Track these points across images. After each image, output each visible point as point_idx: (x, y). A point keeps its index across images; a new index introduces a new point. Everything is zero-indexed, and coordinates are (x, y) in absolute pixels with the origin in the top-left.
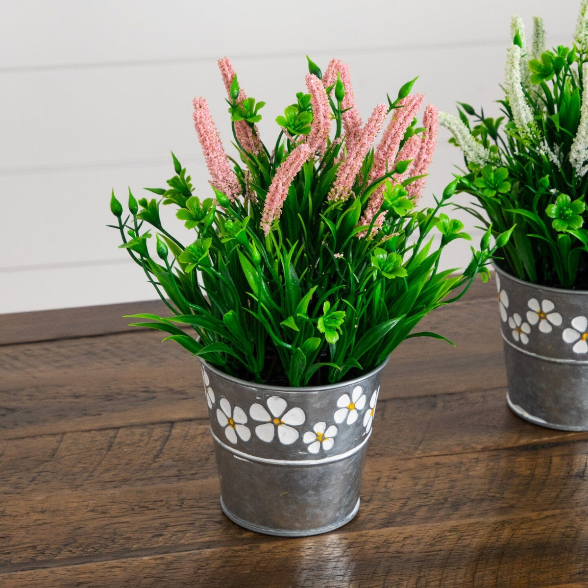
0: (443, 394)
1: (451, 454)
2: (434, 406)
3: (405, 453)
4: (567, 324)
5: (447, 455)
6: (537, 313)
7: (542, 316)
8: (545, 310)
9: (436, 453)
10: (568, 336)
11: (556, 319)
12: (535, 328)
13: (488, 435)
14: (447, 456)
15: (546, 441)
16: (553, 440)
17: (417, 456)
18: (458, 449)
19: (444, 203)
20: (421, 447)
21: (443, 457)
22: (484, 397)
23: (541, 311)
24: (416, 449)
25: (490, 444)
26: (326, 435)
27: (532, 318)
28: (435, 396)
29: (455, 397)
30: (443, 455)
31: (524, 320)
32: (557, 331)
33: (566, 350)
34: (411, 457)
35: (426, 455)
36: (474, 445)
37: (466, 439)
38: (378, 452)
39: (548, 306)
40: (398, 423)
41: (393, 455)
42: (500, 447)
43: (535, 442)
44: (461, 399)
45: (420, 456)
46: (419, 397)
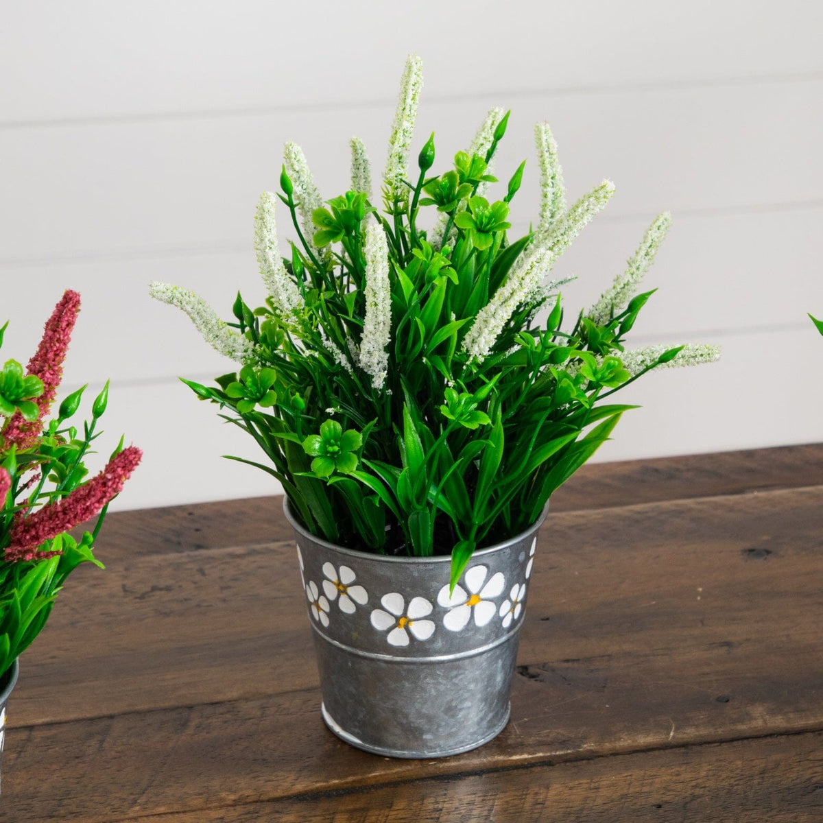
0: (205, 704)
1: (184, 812)
2: (184, 725)
3: (114, 810)
4: (375, 604)
5: (177, 812)
6: (335, 584)
7: (342, 589)
8: (345, 581)
9: (162, 809)
10: (378, 621)
11: (360, 595)
12: (334, 604)
13: (252, 775)
14: (176, 815)
15: (335, 784)
16: (347, 783)
17: (131, 815)
18: (197, 802)
20: (142, 800)
21: (170, 816)
22: (263, 708)
23: (339, 583)
24: (135, 802)
25: (249, 792)
27: (331, 591)
28: (190, 707)
29: (220, 709)
30: (172, 813)
31: (321, 593)
32: (363, 613)
33: (378, 641)
34: (122, 817)
35: (147, 812)
36: (223, 795)
37: (216, 783)
38: (75, 809)
39: (347, 575)
40: (120, 757)
41: (96, 814)
42: (263, 798)
43: (317, 788)
44: (229, 712)
45: (135, 815)
46: (165, 710)
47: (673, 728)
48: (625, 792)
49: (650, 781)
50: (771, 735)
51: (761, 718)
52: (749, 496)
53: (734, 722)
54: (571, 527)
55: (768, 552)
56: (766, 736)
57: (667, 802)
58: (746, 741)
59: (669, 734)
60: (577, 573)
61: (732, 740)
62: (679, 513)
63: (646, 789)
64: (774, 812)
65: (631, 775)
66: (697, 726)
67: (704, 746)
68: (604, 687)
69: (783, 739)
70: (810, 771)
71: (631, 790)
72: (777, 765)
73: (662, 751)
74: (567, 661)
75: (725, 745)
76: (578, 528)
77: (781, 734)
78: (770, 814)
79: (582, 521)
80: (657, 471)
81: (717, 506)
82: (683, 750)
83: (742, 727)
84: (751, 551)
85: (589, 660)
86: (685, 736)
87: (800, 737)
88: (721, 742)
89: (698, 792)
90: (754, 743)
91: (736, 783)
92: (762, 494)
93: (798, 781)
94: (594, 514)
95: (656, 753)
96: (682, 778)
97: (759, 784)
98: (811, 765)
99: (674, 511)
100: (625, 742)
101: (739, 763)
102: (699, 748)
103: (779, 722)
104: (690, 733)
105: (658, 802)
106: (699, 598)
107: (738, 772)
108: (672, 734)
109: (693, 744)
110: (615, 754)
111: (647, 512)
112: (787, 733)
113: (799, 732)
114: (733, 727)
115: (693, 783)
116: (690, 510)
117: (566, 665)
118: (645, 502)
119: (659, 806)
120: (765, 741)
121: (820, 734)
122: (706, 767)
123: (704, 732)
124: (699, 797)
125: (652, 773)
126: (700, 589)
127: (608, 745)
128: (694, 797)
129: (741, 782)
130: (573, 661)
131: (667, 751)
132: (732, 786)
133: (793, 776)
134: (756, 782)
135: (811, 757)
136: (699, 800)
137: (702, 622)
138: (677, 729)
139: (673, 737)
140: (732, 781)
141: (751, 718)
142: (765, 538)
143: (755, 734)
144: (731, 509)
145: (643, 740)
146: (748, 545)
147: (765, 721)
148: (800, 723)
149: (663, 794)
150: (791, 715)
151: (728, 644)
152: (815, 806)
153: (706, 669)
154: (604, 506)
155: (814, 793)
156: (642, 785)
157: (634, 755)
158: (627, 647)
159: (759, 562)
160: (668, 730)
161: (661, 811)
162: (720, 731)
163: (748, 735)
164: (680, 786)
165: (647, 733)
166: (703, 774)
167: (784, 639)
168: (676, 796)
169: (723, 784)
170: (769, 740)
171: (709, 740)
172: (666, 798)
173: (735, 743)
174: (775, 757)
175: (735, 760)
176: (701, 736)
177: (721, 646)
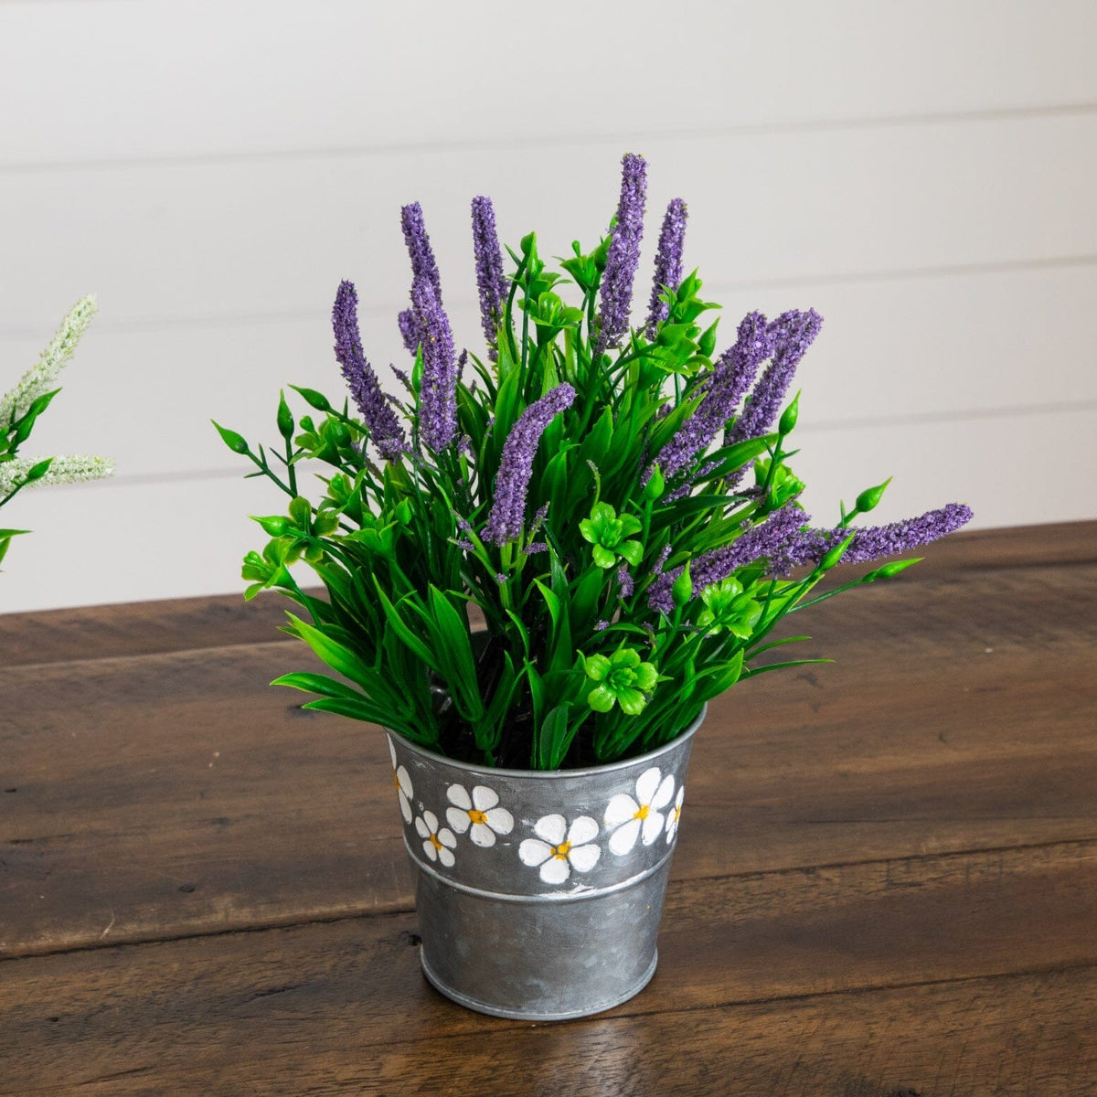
47: (112, 924)
48: (21, 1002)
49: (58, 988)
50: (228, 932)
51: (225, 911)
53: (190, 915)
54: (92, 678)
56: (221, 933)
57: (68, 1015)
58: (194, 940)
59: (102, 931)
60: (74, 735)
61: (179, 938)
63: (49, 999)
64: (192, 1026)
65: (36, 982)
66: (141, 921)
67: (141, 946)
68: (48, 874)
69: (240, 937)
70: (259, 975)
71: (30, 1000)
72: (220, 969)
73: (87, 953)
74: (17, 842)
75: (167, 945)
76: (99, 680)
77: (240, 930)
78: (187, 1028)
79: (109, 670)
80: (227, 610)
82: (113, 951)
83: (197, 923)
84: (299, 707)
85: (44, 840)
86: (123, 933)
87: (259, 935)
88: (163, 940)
89: (110, 1001)
90: (203, 942)
91: (162, 990)
93: (237, 988)
94: (125, 662)
95: (80, 954)
96: (97, 985)
97: (190, 991)
98: (262, 968)
99: (227, 659)
100: (47, 940)
101: (176, 966)
102: (134, 948)
103: (245, 916)
104: (131, 929)
105: (56, 1014)
106: (211, 765)
107: (168, 977)
108: (106, 931)
109: (128, 944)
110: (27, 956)
111: (193, 660)
112: (249, 929)
113: (263, 928)
114: (186, 923)
115: (109, 992)
116: (247, 657)
117: (14, 846)
118: (198, 647)
119: (55, 1020)
120: (218, 939)
121: (288, 931)
122: (133, 971)
123: (147, 928)
124: (108, 1008)
125: (64, 979)
126: (217, 754)
127: (22, 945)
128: (105, 1007)
129: (169, 989)
130: (24, 841)
131: (94, 952)
132: (155, 993)
133: (235, 981)
134: (186, 989)
135: (265, 959)
136: (108, 1011)
137: (202, 794)
138: (117, 924)
139: (107, 935)
140: (158, 989)
141: (212, 910)
143: (208, 931)
145: (68, 938)
146: (297, 701)
147: (227, 915)
148: (268, 916)
149: (67, 1005)
150: (262, 908)
151: (223, 821)
152: (245, 1018)
153: (183, 852)
154: (146, 652)
155: (253, 1002)
156: (46, 994)
157: (51, 957)
158: (97, 825)
160: (104, 925)
161: (55, 1026)
162: (168, 927)
163: (198, 932)
164: (89, 996)
165: (77, 929)
166: (126, 979)
167: (293, 815)
168: (82, 1006)
169: (145, 991)
170: (224, 937)
171: (150, 938)
172: (68, 1010)
173: (179, 942)
174: (222, 959)
175: (171, 963)
176: (142, 933)
177: (213, 823)
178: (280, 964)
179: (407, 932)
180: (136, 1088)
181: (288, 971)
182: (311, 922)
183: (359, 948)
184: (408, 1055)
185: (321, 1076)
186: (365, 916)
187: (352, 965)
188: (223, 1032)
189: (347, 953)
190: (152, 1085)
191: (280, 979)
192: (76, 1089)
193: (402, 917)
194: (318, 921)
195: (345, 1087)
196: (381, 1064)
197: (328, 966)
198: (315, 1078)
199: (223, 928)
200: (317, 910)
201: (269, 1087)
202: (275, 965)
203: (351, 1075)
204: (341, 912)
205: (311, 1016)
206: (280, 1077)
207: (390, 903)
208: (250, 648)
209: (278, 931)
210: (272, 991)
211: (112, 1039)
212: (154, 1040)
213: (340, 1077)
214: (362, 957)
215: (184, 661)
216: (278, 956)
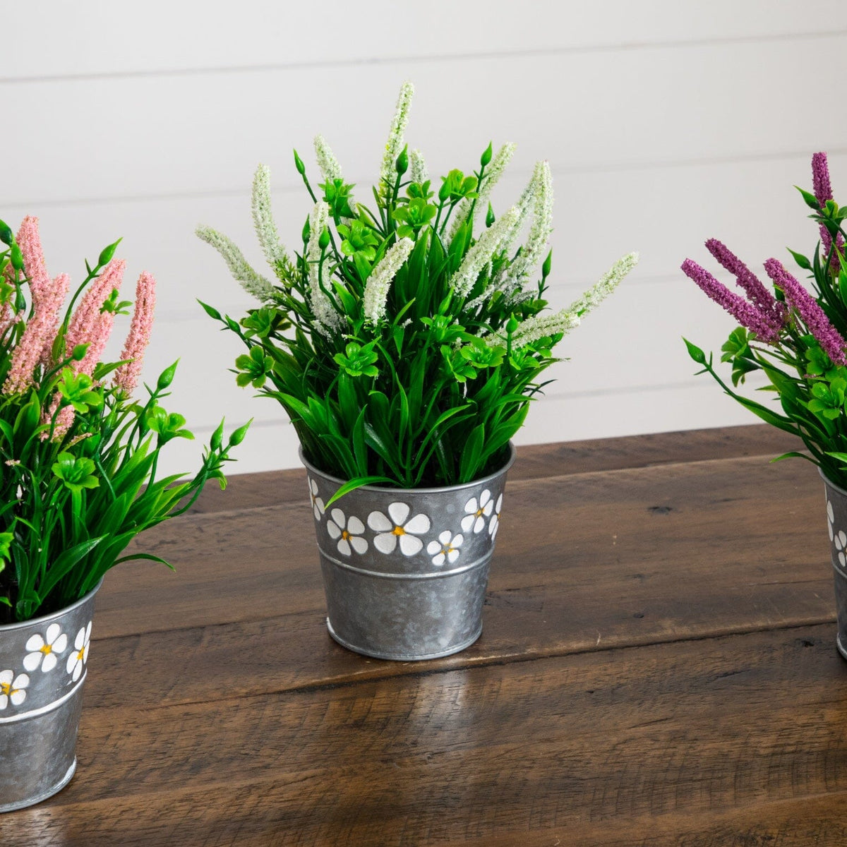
0: (214, 625)
1: (207, 702)
2: (199, 640)
3: (149, 701)
5: (201, 702)
9: (188, 700)
13: (258, 675)
14: (200, 705)
15: (327, 681)
16: (337, 679)
17: (163, 704)
18: (216, 695)
19: (159, 394)
20: (171, 693)
21: (195, 705)
22: (263, 627)
24: (165, 696)
25: (258, 687)
26: (15, 686)
28: (203, 628)
29: (229, 628)
30: (196, 703)
34: (156, 706)
35: (175, 703)
36: (237, 689)
37: (229, 681)
38: (116, 701)
40: (149, 664)
41: (134, 704)
42: (269, 691)
43: (313, 684)
44: (235, 630)
45: (167, 705)
46: (182, 630)
47: (600, 636)
48: (563, 682)
49: (583, 675)
50: (679, 640)
51: (669, 629)
52: (651, 468)
53: (649, 632)
55: (669, 509)
56: (675, 641)
57: (597, 689)
58: (659, 645)
59: (596, 641)
61: (648, 645)
62: (594, 481)
63: (581, 680)
64: (685, 695)
65: (568, 671)
66: (618, 635)
67: (626, 649)
68: (541, 608)
69: (689, 643)
70: (712, 666)
71: (568, 681)
72: (685, 662)
73: (591, 654)
74: (510, 590)
75: (642, 649)
77: (687, 640)
78: (682, 696)
80: (573, 451)
81: (625, 476)
82: (608, 652)
83: (657, 635)
84: (655, 508)
85: (527, 589)
86: (610, 642)
87: (701, 642)
88: (639, 646)
89: (622, 681)
90: (666, 646)
91: (653, 675)
92: (661, 467)
93: (703, 673)
95: (587, 655)
96: (608, 672)
97: (671, 675)
98: (712, 661)
99: (591, 480)
100: (561, 647)
101: (654, 661)
102: (621, 651)
103: (685, 631)
104: (613, 640)
105: (590, 689)
106: (614, 543)
107: (653, 667)
108: (598, 641)
109: (616, 648)
110: (553, 656)
111: (567, 481)
112: (692, 639)
113: (702, 638)
114: (648, 635)
115: (618, 676)
116: (603, 479)
117: (509, 593)
118: (566, 474)
119: (592, 692)
120: (674, 645)
121: (719, 639)
122: (628, 664)
123: (625, 639)
124: (622, 685)
125: (585, 669)
126: (615, 537)
127: (547, 650)
128: (620, 685)
129: (657, 674)
130: (515, 590)
131: (596, 653)
132: (649, 677)
133: (699, 669)
134: (669, 674)
135: (712, 656)
136: (623, 687)
137: (618, 560)
138: (603, 637)
139: (600, 642)
140: (650, 674)
141: (662, 629)
142: (667, 498)
143: (666, 640)
144: (636, 478)
145: (575, 645)
146: (653, 504)
147: (674, 630)
148: (702, 631)
149: (594, 683)
150: (695, 626)
151: (640, 576)
152: (717, 690)
153: (624, 595)
154: (531, 477)
155: (717, 681)
156: (577, 678)
157: (568, 656)
158: (558, 579)
159: (662, 516)
160: (596, 638)
161: (593, 695)
162: (638, 638)
163: (661, 641)
164: (607, 678)
165: (579, 640)
166: (625, 669)
167: (686, 572)
168: (605, 684)
169: (642, 675)
170: (678, 644)
171: (628, 644)
172: (597, 686)
173: (650, 647)
174: (684, 656)
175: (651, 659)
176: (623, 642)
177: (635, 577)
178: (724, 659)
179: (799, 639)
180: (667, 730)
181: (731, 663)
182: (732, 634)
183: (771, 649)
184: (838, 710)
185: (786, 722)
186: (765, 630)
187: (772, 659)
188: (707, 698)
189: (764, 652)
190: (677, 728)
191: (729, 668)
192: (627, 731)
193: (792, 631)
194: (736, 634)
195: (805, 728)
196: (822, 715)
197: (756, 659)
198: (783, 723)
199: (675, 639)
200: (732, 627)
201: (755, 728)
202: (721, 660)
203: (805, 721)
204: (750, 628)
205: (761, 688)
206: (760, 723)
207: (780, 622)
208: (603, 474)
209: (711, 640)
210: (726, 674)
211: (636, 702)
212: (664, 703)
213: (800, 723)
214: (775, 654)
215: (561, 482)
216: (719, 654)
